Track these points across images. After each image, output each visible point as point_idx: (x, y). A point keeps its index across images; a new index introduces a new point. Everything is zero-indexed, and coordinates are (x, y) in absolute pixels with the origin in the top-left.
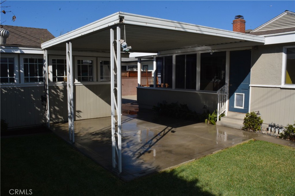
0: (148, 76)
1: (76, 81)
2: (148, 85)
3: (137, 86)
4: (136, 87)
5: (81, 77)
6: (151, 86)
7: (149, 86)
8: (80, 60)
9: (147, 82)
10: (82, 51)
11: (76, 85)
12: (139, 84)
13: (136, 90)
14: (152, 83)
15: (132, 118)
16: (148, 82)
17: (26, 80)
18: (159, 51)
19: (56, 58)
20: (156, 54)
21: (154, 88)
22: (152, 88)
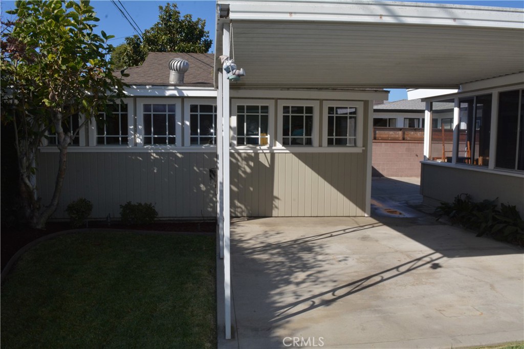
0: (446, 140)
1: (279, 146)
2: (445, 158)
3: (422, 160)
4: (420, 162)
5: (290, 137)
6: (449, 160)
7: (446, 160)
8: (289, 107)
9: (443, 151)
10: (288, 89)
11: (275, 151)
12: (425, 157)
13: (420, 168)
14: (450, 155)
15: (381, 224)
16: (445, 152)
17: (194, 141)
18: (461, 84)
19: (246, 103)
20: (455, 91)
21: (453, 164)
22: (449, 165)
